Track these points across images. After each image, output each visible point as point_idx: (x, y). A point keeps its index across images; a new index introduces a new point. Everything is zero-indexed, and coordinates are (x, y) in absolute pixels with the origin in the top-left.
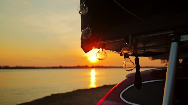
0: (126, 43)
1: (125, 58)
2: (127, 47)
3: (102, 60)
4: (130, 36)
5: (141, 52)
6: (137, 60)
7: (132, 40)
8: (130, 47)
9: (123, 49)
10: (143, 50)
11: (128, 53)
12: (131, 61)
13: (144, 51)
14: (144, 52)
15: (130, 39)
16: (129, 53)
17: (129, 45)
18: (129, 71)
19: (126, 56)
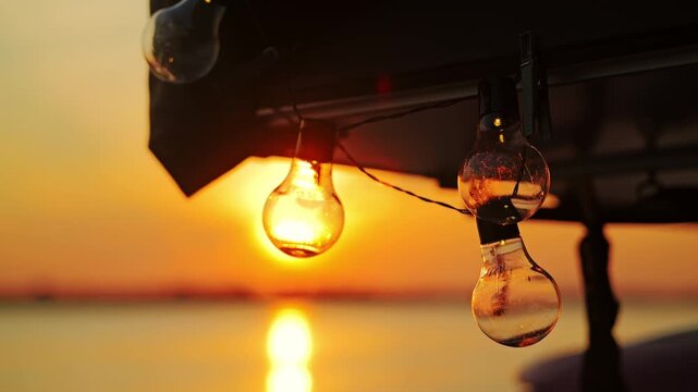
0: (498, 122)
1: (484, 241)
2: (500, 148)
3: (309, 254)
4: (527, 65)
5: (626, 187)
6: (595, 255)
7: (541, 97)
8: (524, 149)
9: (467, 169)
10: (643, 177)
11: (506, 199)
12: (535, 267)
13: (652, 181)
14: (650, 191)
15: (525, 86)
16: (518, 204)
17: (519, 139)
18: (514, 342)
19: (496, 222)
